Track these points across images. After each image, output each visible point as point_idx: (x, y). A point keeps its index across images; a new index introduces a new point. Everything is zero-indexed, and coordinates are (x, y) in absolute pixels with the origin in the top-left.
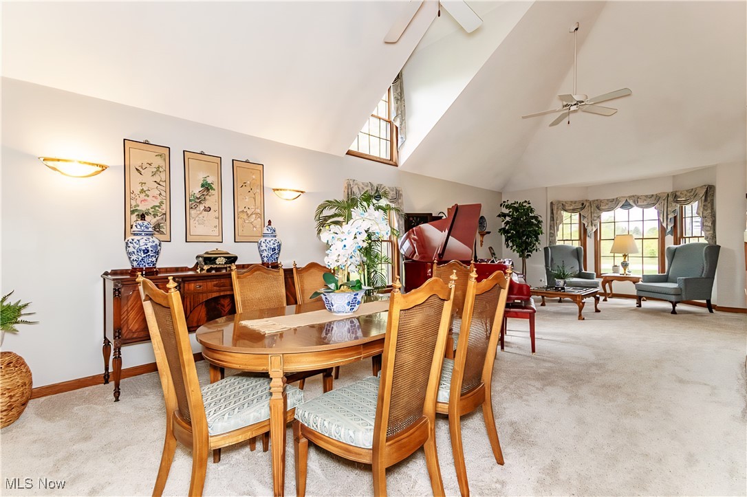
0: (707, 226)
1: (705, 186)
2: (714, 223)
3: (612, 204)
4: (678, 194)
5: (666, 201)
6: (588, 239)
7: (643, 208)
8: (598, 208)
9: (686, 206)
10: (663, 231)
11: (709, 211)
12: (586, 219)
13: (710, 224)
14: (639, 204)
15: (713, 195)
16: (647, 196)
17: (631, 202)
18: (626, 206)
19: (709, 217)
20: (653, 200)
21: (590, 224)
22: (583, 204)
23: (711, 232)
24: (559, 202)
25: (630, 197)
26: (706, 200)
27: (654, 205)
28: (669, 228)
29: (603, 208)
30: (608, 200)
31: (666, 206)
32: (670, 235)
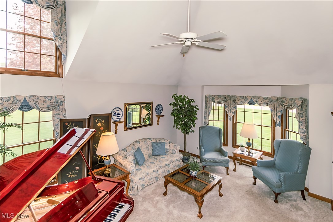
0: (302, 129)
1: (301, 98)
2: (307, 127)
3: (243, 100)
4: (284, 100)
5: (276, 103)
6: (229, 120)
7: (262, 106)
8: (234, 101)
9: (290, 110)
10: (274, 123)
11: (304, 118)
12: (227, 108)
13: (304, 128)
14: (259, 102)
15: (307, 106)
16: (264, 98)
17: (254, 100)
18: (251, 103)
19: (304, 123)
20: (267, 101)
21: (229, 111)
22: (225, 98)
23: (305, 134)
24: (210, 96)
25: (254, 97)
26: (302, 109)
27: (268, 105)
28: (278, 122)
29: (237, 102)
30: (240, 97)
31: (276, 106)
32: (278, 126)
